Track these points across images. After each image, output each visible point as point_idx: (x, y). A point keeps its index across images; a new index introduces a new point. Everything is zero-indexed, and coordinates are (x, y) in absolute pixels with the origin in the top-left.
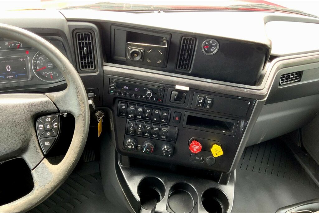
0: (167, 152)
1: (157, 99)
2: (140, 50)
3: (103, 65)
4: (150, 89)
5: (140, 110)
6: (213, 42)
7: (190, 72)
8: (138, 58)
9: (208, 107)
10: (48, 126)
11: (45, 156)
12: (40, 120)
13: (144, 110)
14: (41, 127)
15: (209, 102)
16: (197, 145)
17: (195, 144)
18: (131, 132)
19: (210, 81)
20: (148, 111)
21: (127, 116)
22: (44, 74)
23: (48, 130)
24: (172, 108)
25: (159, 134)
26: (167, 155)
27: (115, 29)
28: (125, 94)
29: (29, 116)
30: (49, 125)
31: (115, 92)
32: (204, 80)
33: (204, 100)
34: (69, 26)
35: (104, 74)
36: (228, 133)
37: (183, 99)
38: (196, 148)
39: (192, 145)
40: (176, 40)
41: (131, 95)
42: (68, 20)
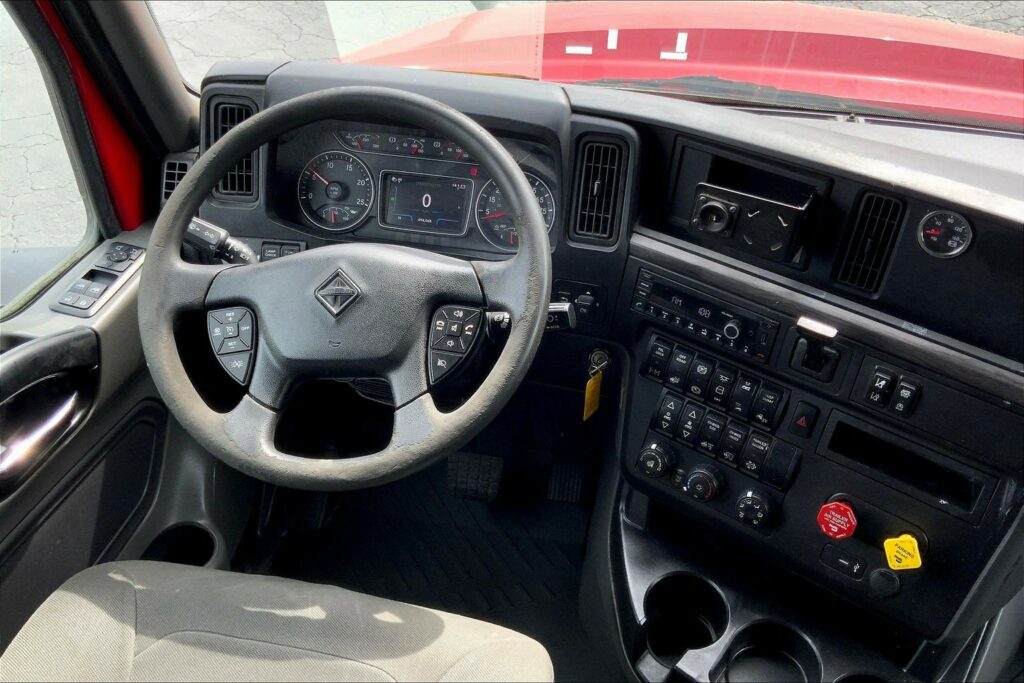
0: (749, 509)
1: (752, 351)
2: (728, 206)
3: (631, 232)
4: (736, 316)
5: (702, 369)
6: (957, 223)
7: (876, 297)
8: (717, 227)
9: (900, 406)
10: (454, 328)
11: (431, 389)
12: (443, 310)
13: (712, 373)
14: (440, 324)
15: (906, 394)
16: (844, 514)
17: (837, 510)
18: (665, 425)
19: (922, 331)
20: (724, 379)
21: (665, 378)
22: (497, 228)
23: (451, 336)
24: (795, 390)
25: (740, 452)
26: (747, 521)
27: (684, 148)
28: (671, 317)
29: (422, 296)
30: (456, 326)
31: (647, 307)
32: (905, 325)
33: (893, 385)
34: (573, 124)
35: (629, 253)
36: (958, 511)
37: (827, 368)
38: (837, 521)
39: (827, 510)
40: (845, 197)
41: (685, 323)
42: (576, 110)
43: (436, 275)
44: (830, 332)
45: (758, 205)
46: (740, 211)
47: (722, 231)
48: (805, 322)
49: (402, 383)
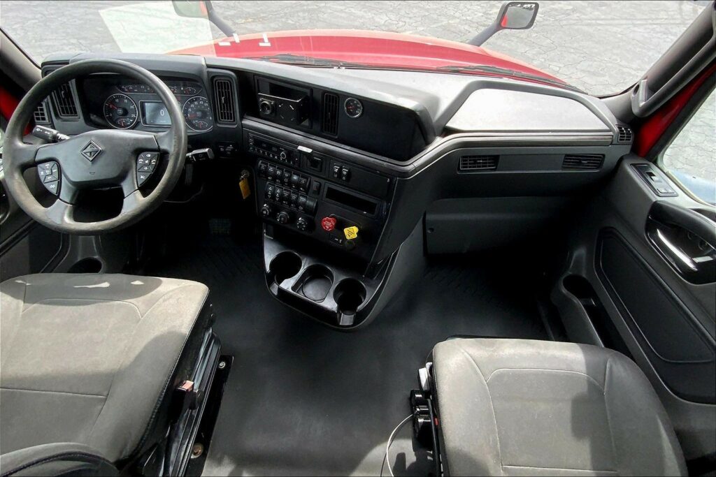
0: (300, 224)
1: (294, 163)
2: (271, 103)
3: (242, 118)
4: (285, 149)
5: (279, 172)
6: (358, 103)
7: (336, 137)
8: (268, 112)
9: (344, 178)
10: (147, 162)
11: (140, 189)
12: (142, 155)
13: (282, 173)
14: (141, 161)
15: (345, 173)
16: (330, 221)
17: (328, 220)
18: (270, 196)
19: (348, 148)
20: (287, 175)
21: (267, 177)
22: (194, 122)
23: (146, 165)
24: (312, 177)
25: (297, 204)
26: (300, 229)
27: (258, 80)
28: (264, 153)
29: (131, 149)
31: (254, 149)
32: (343, 146)
33: (340, 170)
34: (208, 72)
35: (242, 127)
36: (370, 215)
37: (319, 166)
38: (328, 224)
39: (324, 221)
40: (318, 96)
41: (269, 155)
42: (209, 66)
43: (137, 140)
44: (309, 151)
45: (282, 102)
46: (276, 105)
47: (271, 113)
48: (300, 148)
49: (126, 186)
